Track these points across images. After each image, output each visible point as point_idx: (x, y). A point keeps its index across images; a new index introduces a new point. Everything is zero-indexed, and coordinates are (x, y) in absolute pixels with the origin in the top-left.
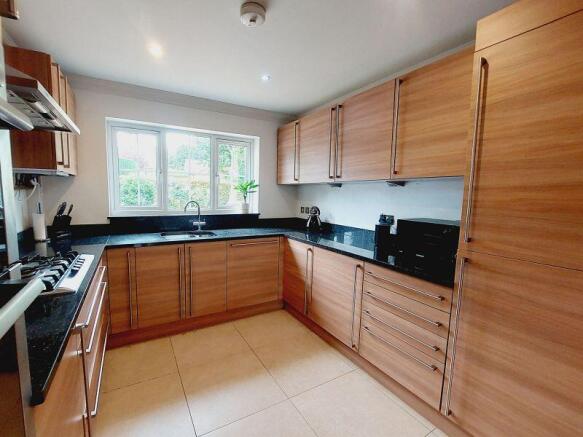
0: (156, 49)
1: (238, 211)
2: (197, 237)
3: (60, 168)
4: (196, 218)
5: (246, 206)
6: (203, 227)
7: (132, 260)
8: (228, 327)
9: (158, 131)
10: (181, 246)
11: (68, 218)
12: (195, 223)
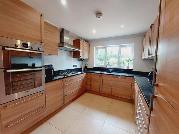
0: (94, 31)
1: (126, 68)
2: (109, 73)
3: (80, 57)
4: (110, 69)
5: (128, 66)
6: (112, 71)
7: (91, 75)
8: (111, 100)
9: (105, 48)
10: (101, 74)
11: (87, 66)
12: (109, 70)
